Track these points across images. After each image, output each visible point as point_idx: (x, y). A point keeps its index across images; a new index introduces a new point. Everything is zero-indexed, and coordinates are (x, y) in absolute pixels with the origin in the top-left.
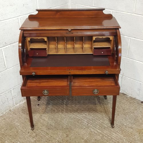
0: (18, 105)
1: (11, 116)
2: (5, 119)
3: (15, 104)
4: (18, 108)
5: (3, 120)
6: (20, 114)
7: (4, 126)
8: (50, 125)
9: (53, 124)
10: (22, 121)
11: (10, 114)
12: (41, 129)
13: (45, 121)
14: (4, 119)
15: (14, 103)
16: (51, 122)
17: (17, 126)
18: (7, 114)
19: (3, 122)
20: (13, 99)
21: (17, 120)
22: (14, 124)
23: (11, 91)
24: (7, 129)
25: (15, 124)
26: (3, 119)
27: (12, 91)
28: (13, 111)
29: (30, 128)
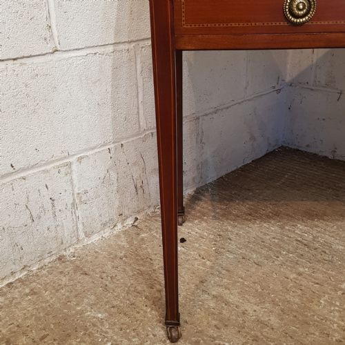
0: (95, 238)
1: (64, 280)
2: (35, 293)
3: (82, 235)
4: (96, 252)
5: (27, 295)
6: (104, 275)
7: (29, 322)
8: (258, 321)
9: (274, 320)
10: (115, 303)
11: (61, 273)
12: (214, 339)
13: (227, 303)
14: (33, 293)
15: (80, 227)
16: (255, 307)
17: (94, 325)
18: (45, 272)
19: (24, 304)
20: (73, 204)
21: (93, 297)
22: (77, 313)
23: (69, 165)
24: (42, 338)
25: (82, 312)
26: (27, 291)
27: (74, 167)
28: (71, 262)
29: (161, 332)
